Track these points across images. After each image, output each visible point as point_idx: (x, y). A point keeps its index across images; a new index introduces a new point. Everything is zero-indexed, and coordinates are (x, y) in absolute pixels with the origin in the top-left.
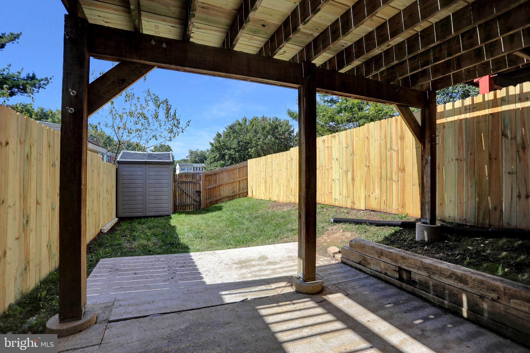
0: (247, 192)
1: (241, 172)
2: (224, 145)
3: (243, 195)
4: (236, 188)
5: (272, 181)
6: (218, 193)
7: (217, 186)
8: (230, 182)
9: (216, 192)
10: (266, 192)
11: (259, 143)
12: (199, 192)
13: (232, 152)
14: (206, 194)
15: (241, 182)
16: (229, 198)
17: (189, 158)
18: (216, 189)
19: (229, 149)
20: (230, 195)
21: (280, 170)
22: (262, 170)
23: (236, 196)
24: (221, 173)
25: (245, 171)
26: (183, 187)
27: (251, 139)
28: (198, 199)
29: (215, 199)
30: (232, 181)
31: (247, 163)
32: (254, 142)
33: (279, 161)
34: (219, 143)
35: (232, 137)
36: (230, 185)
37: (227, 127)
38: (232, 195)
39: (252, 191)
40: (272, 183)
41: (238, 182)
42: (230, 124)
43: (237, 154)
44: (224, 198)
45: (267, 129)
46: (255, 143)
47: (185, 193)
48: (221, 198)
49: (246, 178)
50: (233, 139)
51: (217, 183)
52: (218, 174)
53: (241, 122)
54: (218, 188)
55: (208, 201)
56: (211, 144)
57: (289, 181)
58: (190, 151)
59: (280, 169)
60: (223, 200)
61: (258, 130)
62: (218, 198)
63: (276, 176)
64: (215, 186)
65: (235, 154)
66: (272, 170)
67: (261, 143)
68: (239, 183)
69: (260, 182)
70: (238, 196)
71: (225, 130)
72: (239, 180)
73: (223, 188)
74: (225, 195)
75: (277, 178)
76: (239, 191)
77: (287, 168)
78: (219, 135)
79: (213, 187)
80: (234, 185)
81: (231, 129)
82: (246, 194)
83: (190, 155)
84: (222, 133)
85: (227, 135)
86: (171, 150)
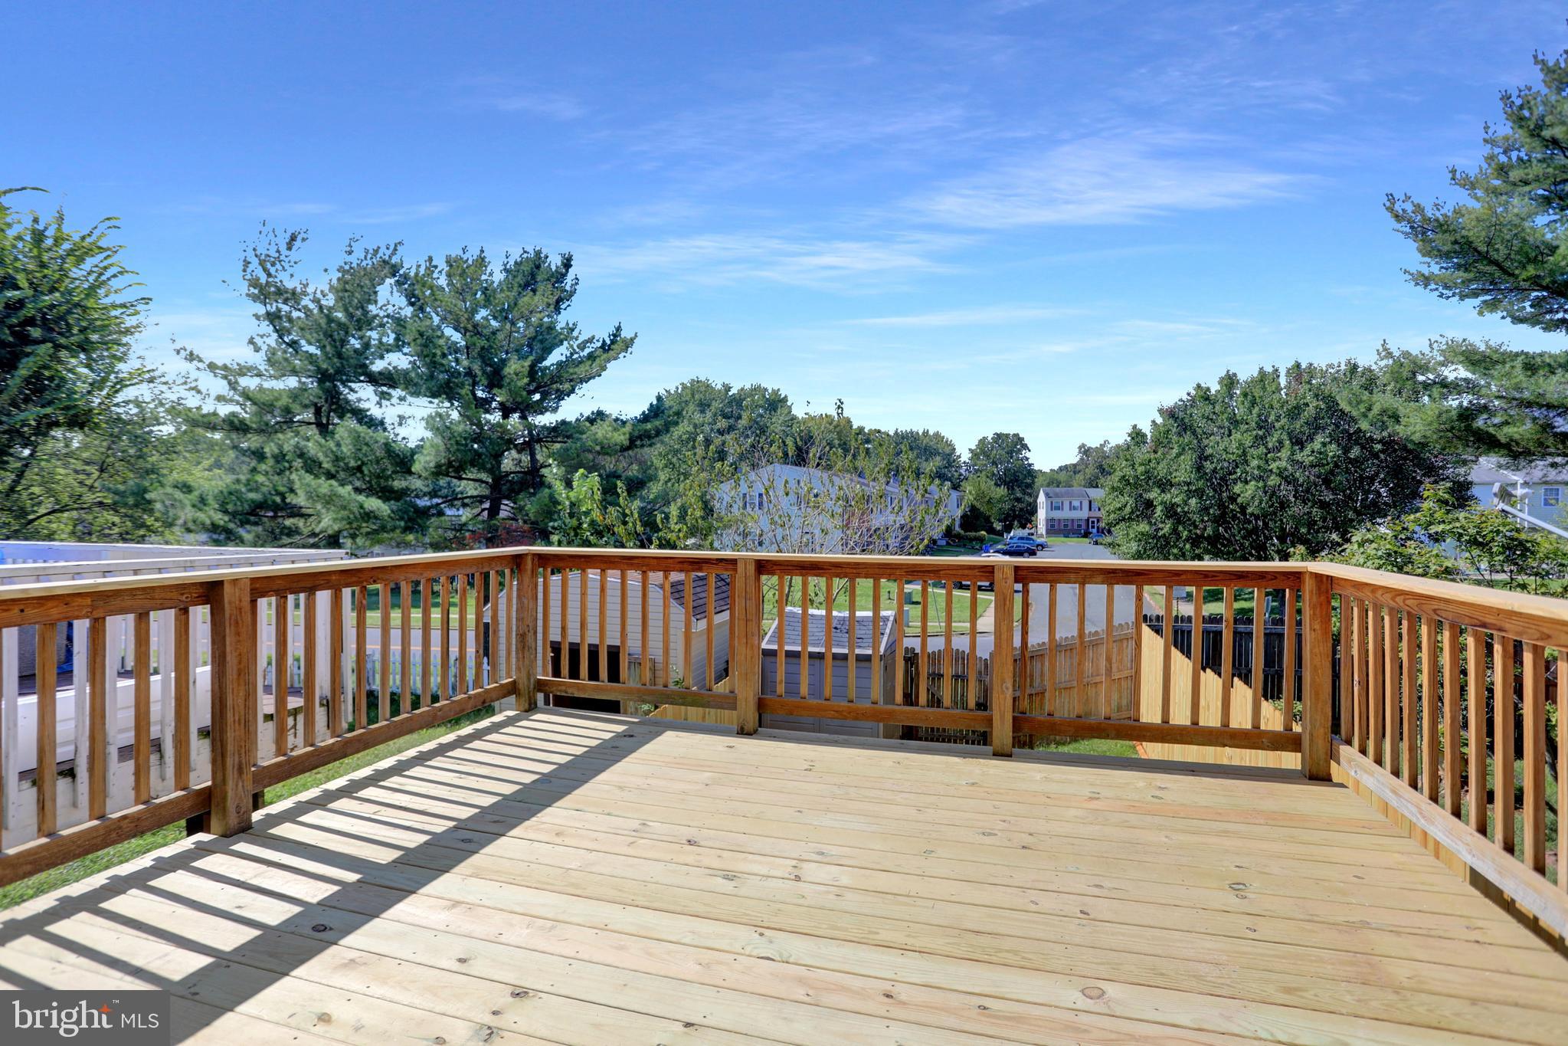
1: (1114, 656)
2: (1149, 474)
4: (1096, 704)
11: (1273, 466)
13: (1175, 496)
19: (1164, 485)
25: (1125, 652)
27: (1244, 453)
32: (1255, 463)
34: (1134, 464)
35: (1176, 446)
36: (1076, 692)
37: (1164, 411)
43: (1193, 501)
45: (1309, 412)
46: (1259, 467)
49: (1127, 673)
50: (1179, 455)
51: (1036, 684)
52: (1038, 658)
53: (1214, 387)
54: (1038, 699)
58: (1081, 448)
61: (1272, 418)
64: (1029, 691)
65: (1186, 503)
67: (1284, 464)
71: (1159, 421)
78: (1138, 436)
81: (1176, 418)
84: (1146, 429)
85: (1162, 439)
86: (1025, 447)
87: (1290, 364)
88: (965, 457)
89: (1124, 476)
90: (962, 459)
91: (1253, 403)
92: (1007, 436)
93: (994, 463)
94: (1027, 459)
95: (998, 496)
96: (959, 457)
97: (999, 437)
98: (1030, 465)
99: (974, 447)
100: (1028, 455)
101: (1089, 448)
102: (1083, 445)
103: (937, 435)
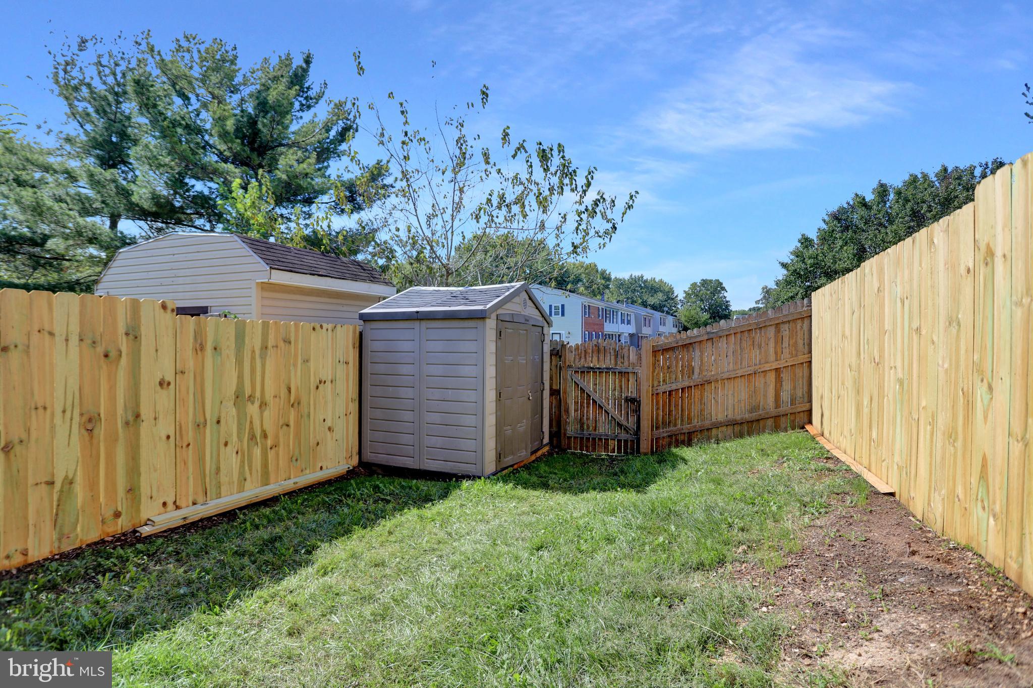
0: (810, 411)
1: (786, 340)
2: (816, 265)
3: (793, 421)
4: (765, 396)
5: (881, 387)
6: (695, 410)
7: (692, 384)
8: (740, 373)
9: (690, 404)
10: (861, 431)
12: (634, 403)
14: (658, 409)
15: (785, 376)
16: (737, 428)
17: (762, 303)
18: (690, 396)
20: (738, 417)
21: (918, 330)
22: (847, 333)
23: (762, 423)
24: (709, 344)
25: (800, 334)
26: (589, 383)
28: (631, 423)
29: (686, 427)
30: (750, 370)
31: (810, 305)
33: (911, 280)
34: (803, 261)
35: (840, 241)
36: (741, 385)
37: (826, 218)
38: (747, 416)
39: (822, 415)
40: (881, 395)
41: (772, 377)
42: (834, 208)
44: (717, 426)
47: (594, 402)
48: (707, 423)
49: (802, 358)
50: (842, 247)
51: (696, 376)
52: (697, 346)
53: (869, 197)
54: (697, 392)
55: (663, 432)
56: (784, 265)
57: (969, 406)
58: (763, 289)
59: (915, 325)
60: (714, 431)
62: (696, 423)
63: (899, 364)
64: (686, 384)
66: (883, 332)
68: (779, 381)
69: (843, 384)
70: (770, 422)
71: (824, 226)
72: (775, 365)
73: (716, 393)
74: (721, 418)
75: (900, 375)
76: (777, 406)
77: (953, 321)
78: (806, 242)
79: (680, 386)
80: (759, 382)
81: (839, 220)
82: (806, 420)
83: (764, 297)
84: (813, 235)
85: (826, 237)
86: (723, 289)
87: (938, 168)
88: (681, 296)
89: (796, 270)
90: (679, 298)
91: (907, 200)
92: (711, 281)
93: (702, 300)
94: (725, 297)
95: (703, 320)
96: (677, 296)
97: (705, 282)
98: (727, 302)
99: (687, 290)
100: (726, 294)
101: (770, 289)
102: (766, 287)
103: (661, 281)
